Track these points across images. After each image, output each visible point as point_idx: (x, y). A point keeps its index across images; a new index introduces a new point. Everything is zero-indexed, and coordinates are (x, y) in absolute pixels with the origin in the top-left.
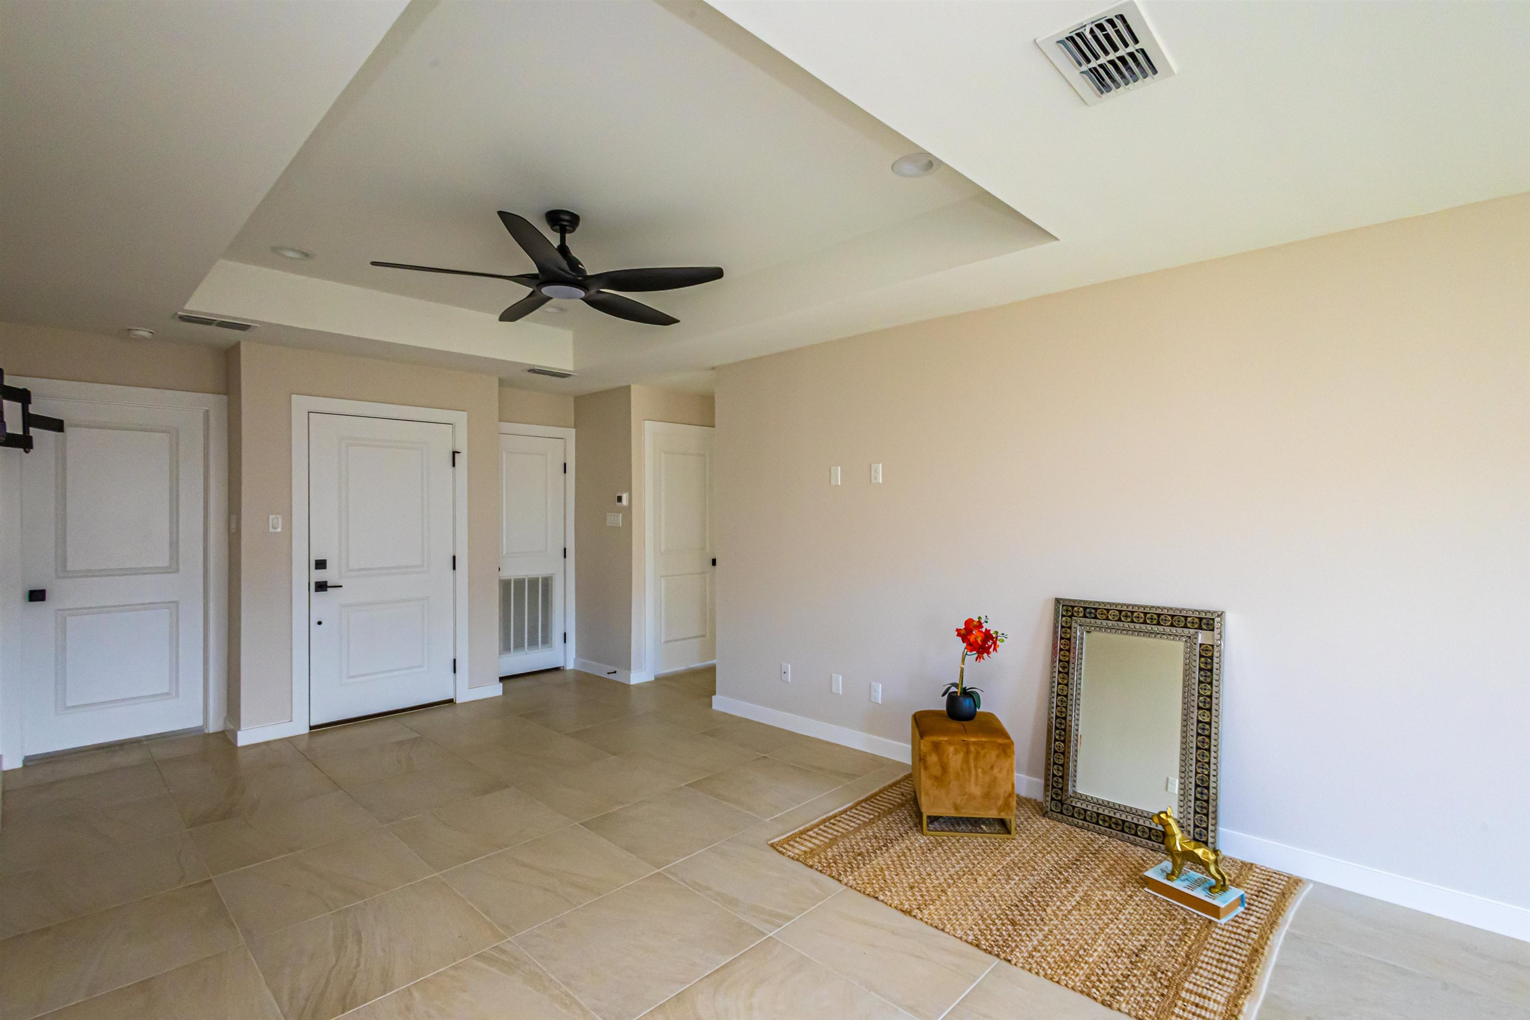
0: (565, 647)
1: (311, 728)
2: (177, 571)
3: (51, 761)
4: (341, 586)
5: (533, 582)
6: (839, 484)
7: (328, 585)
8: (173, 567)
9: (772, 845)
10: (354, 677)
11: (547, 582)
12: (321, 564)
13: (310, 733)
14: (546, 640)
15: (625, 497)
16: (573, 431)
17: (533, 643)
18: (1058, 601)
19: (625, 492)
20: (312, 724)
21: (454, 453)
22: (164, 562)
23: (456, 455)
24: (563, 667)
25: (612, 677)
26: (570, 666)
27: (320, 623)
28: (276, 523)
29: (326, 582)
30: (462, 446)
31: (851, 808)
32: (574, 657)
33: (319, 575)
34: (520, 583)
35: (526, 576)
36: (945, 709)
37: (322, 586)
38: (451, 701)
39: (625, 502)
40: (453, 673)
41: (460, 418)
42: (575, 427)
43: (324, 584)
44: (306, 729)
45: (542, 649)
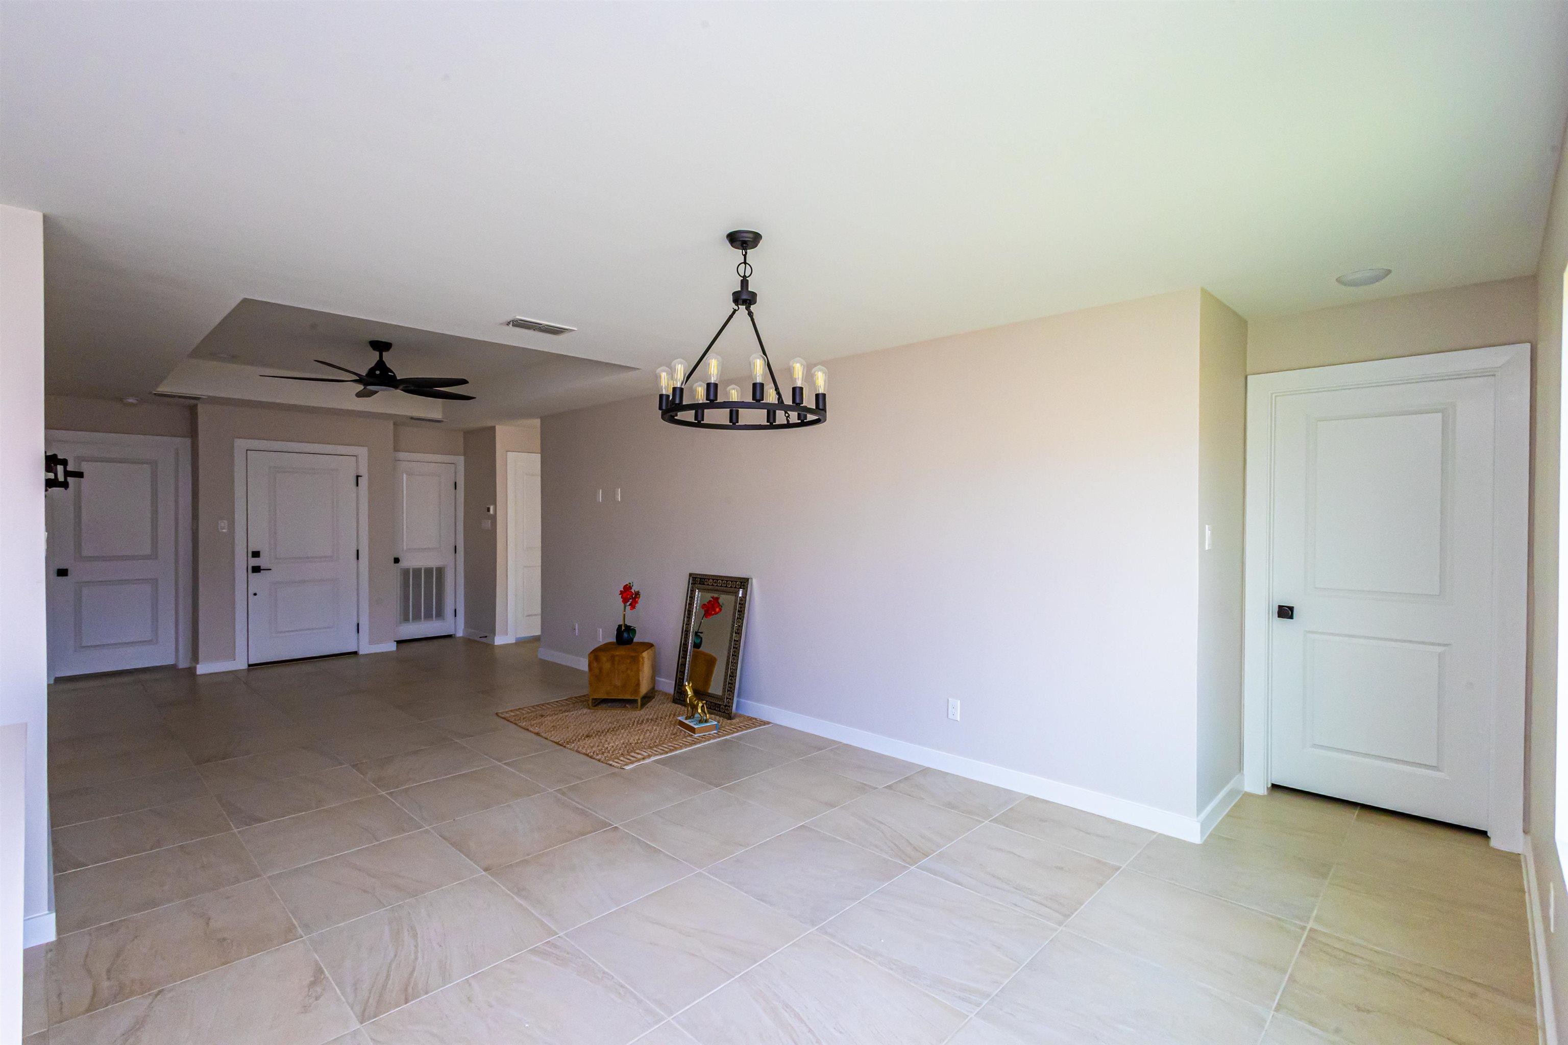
0: (455, 619)
1: (249, 665)
2: (156, 558)
4: (270, 569)
5: (429, 571)
6: (601, 501)
7: (262, 568)
8: (154, 555)
9: (497, 714)
10: (281, 632)
11: (440, 571)
12: (256, 554)
13: (248, 669)
14: (440, 614)
15: (492, 508)
16: (462, 458)
17: (428, 616)
18: (690, 575)
19: (491, 504)
20: (250, 663)
21: (358, 477)
22: (147, 551)
23: (359, 478)
24: (454, 635)
25: (484, 640)
26: (460, 634)
27: (255, 594)
28: (223, 525)
29: (259, 567)
30: (363, 471)
31: (566, 700)
32: (463, 627)
33: (254, 562)
34: (417, 572)
35: (422, 566)
36: (615, 641)
37: (256, 569)
38: (355, 653)
39: (492, 512)
40: (357, 633)
41: (363, 452)
42: (465, 454)
44: (245, 667)
45: (436, 620)
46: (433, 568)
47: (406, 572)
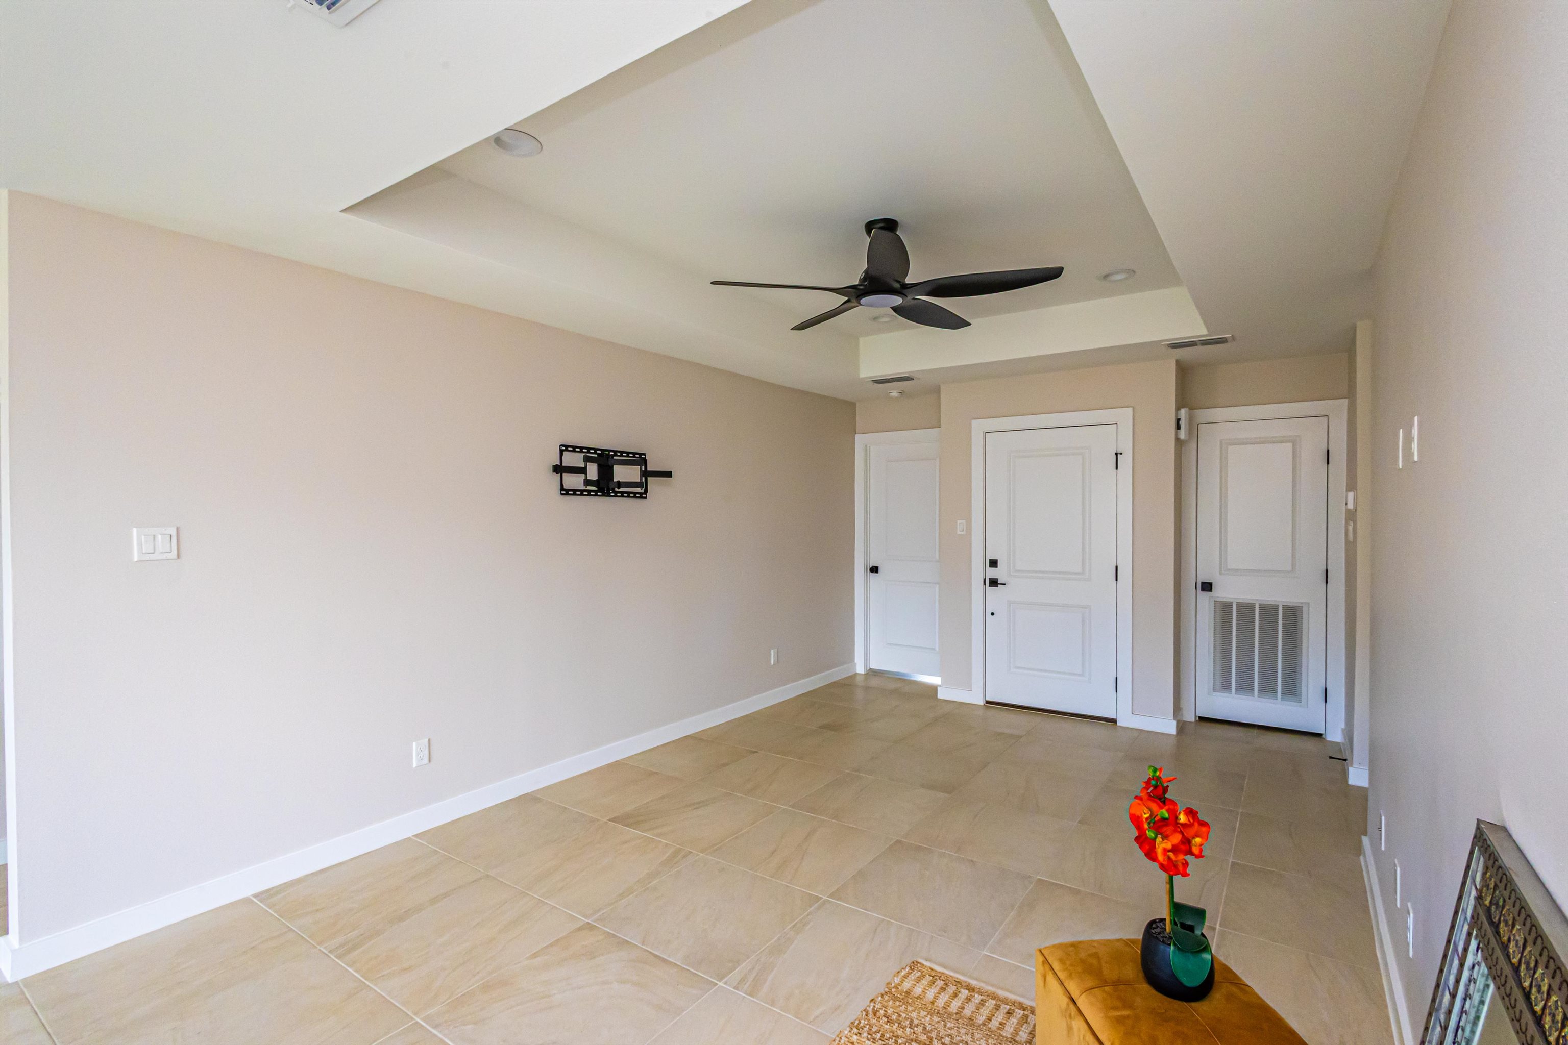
0: (1325, 707)
1: (988, 702)
3: (878, 675)
4: (1006, 584)
5: (1269, 611)
6: (1401, 465)
10: (1020, 667)
11: (1293, 615)
12: (994, 563)
13: (985, 705)
14: (1292, 690)
15: (1351, 496)
16: (1344, 403)
17: (1268, 690)
20: (987, 699)
21: (1117, 454)
23: (1120, 456)
24: (1323, 735)
26: (1331, 735)
27: (993, 614)
28: (962, 527)
29: (998, 580)
30: (1126, 447)
32: (1343, 726)
33: (992, 573)
34: (1246, 609)
35: (1257, 600)
37: (994, 583)
38: (1114, 721)
39: (1351, 504)
40: (1114, 691)
41: (1125, 416)
42: (1348, 396)
43: (995, 580)
44: (981, 702)
45: (1282, 699)
46: (1277, 606)
47: (1225, 608)
